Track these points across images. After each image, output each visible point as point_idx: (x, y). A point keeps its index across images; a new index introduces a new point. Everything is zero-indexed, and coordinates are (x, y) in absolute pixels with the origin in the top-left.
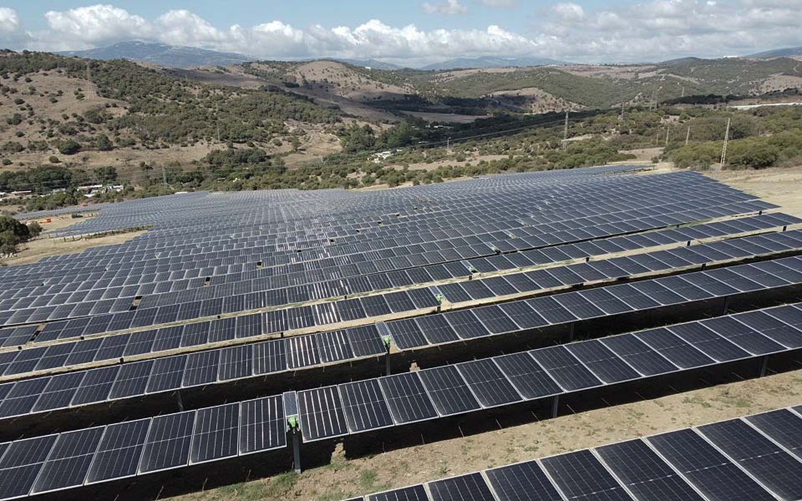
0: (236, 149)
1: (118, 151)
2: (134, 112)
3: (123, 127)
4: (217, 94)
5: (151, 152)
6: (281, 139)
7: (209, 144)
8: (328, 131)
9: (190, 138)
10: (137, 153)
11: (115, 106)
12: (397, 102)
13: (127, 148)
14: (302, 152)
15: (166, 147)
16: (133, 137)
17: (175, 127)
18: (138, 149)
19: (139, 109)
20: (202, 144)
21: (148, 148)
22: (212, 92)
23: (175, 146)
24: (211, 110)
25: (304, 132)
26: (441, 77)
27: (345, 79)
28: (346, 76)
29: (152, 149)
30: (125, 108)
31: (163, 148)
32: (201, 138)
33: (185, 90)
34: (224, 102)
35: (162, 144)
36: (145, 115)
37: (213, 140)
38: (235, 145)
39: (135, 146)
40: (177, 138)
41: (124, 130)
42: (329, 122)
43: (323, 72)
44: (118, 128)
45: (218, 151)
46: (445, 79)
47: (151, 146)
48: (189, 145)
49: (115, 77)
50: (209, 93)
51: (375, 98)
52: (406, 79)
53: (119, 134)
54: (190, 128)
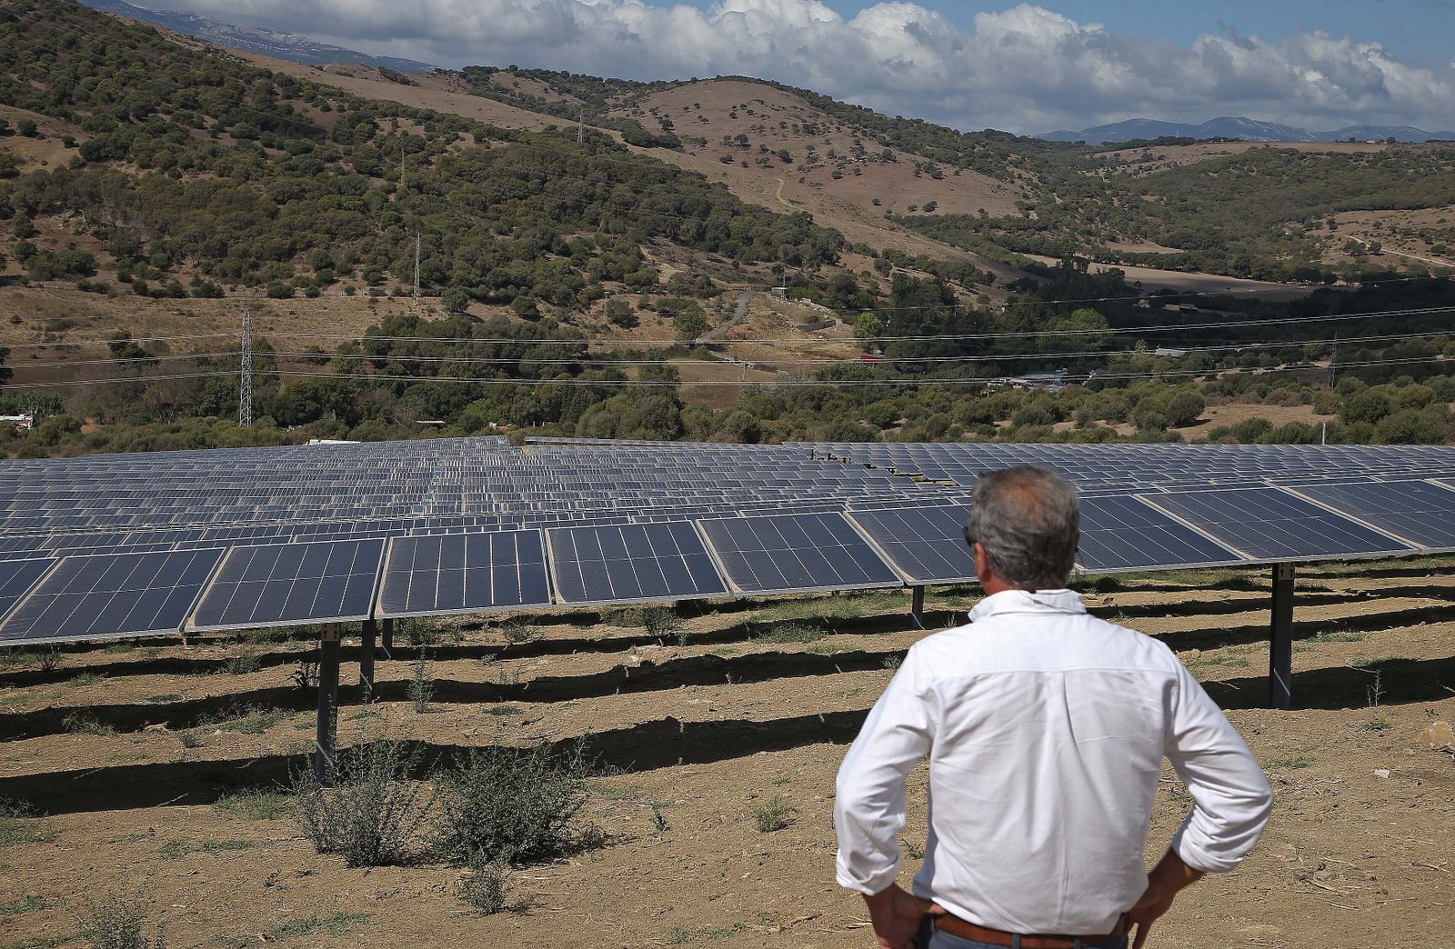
0: (477, 320)
1: (23, 291)
2: (99, 159)
3: (51, 210)
4: (405, 134)
5: (151, 308)
6: (633, 301)
7: (376, 294)
8: (796, 288)
9: (302, 268)
10: (99, 303)
11: (30, 131)
12: (996, 225)
13: (58, 283)
14: (712, 353)
15: (210, 292)
16: (87, 245)
17: (252, 223)
18: (102, 289)
19: (122, 151)
20: (350, 291)
21: (142, 291)
22: (385, 125)
23: (244, 293)
24: (379, 183)
25: (709, 284)
26: (1117, 162)
27: (809, 140)
28: (810, 130)
29: (157, 295)
30: (70, 143)
31: (198, 295)
32: (348, 272)
33: (290, 111)
34: (430, 163)
35: (197, 282)
36: (142, 174)
37: (392, 283)
38: (475, 309)
39: (92, 280)
40: (255, 266)
41: (56, 222)
43: (733, 116)
44: (32, 211)
45: (413, 323)
46: (1136, 166)
47: (154, 285)
48: (300, 292)
49: (38, 43)
50: (376, 126)
51: (913, 209)
52: (1013, 157)
53: (32, 233)
54: (309, 233)
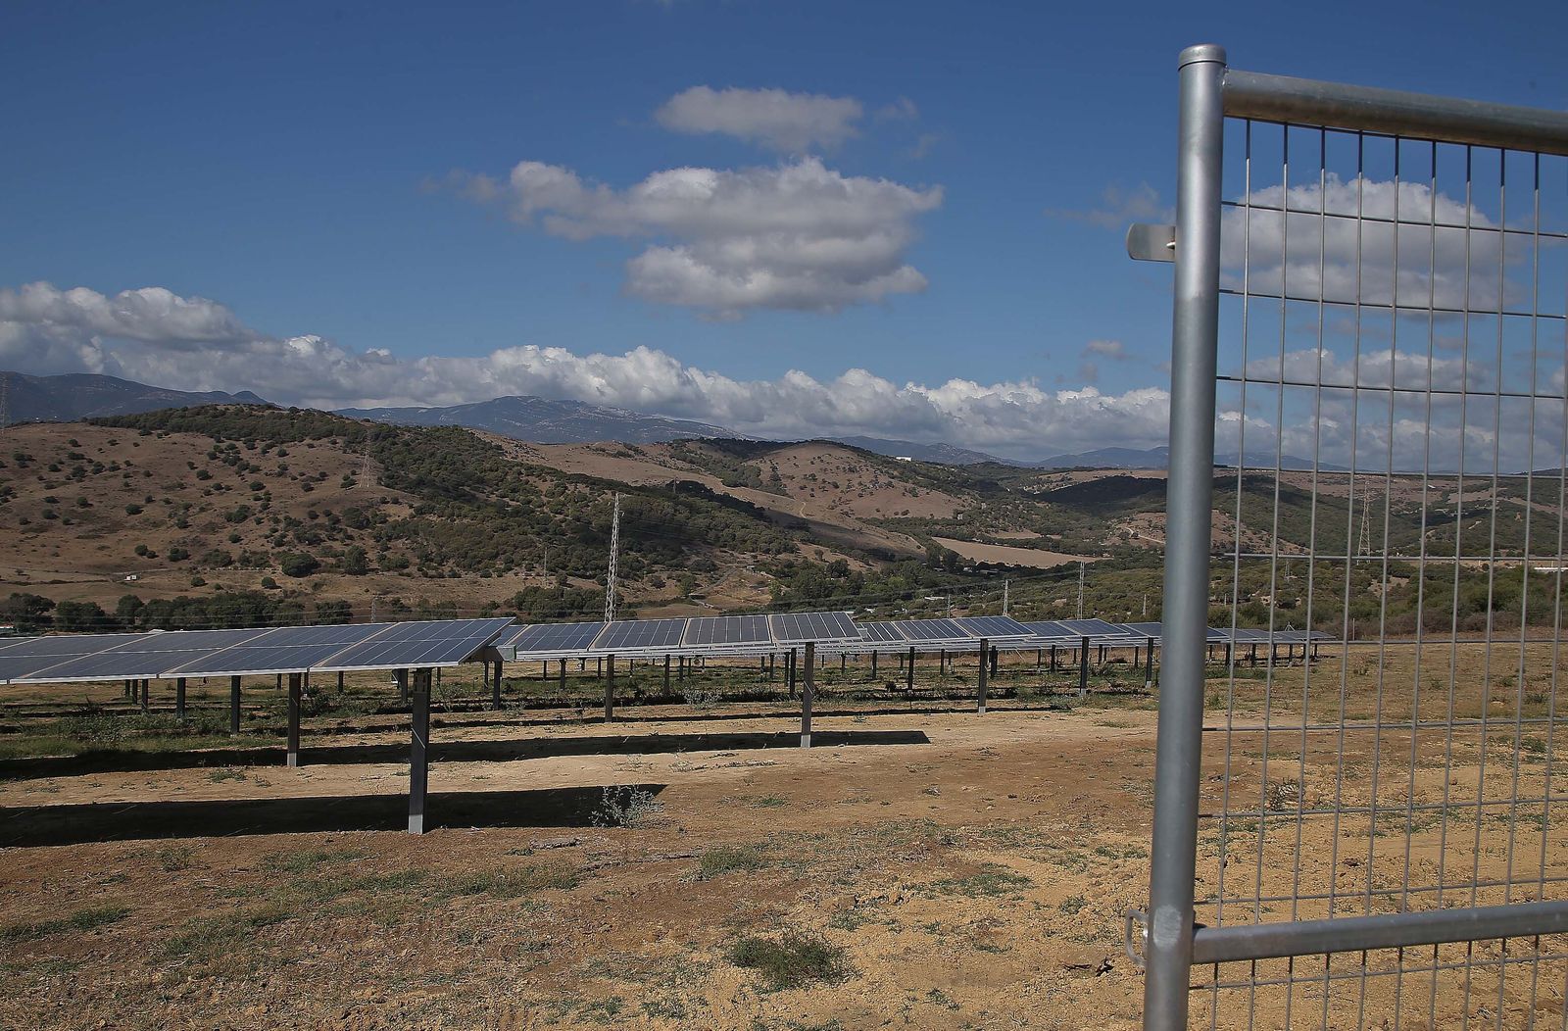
0: (571, 586)
1: (375, 577)
2: (422, 513)
3: (399, 537)
4: (579, 492)
5: (427, 583)
6: (664, 576)
7: (527, 575)
8: (760, 566)
9: (500, 564)
10: (405, 582)
11: (396, 502)
12: (936, 523)
13: (391, 573)
14: (696, 600)
15: (455, 575)
16: (409, 555)
17: (481, 542)
18: (408, 575)
19: (431, 510)
20: (516, 575)
21: (426, 575)
22: (571, 487)
23: (471, 576)
24: (559, 517)
25: (714, 565)
26: (1049, 481)
27: (850, 476)
28: (851, 470)
29: (432, 577)
30: (411, 507)
31: (450, 577)
32: (519, 565)
33: (527, 482)
34: (588, 506)
35: (452, 570)
36: (439, 519)
37: (538, 568)
38: (571, 580)
39: (406, 571)
40: (479, 562)
41: (399, 543)
42: (767, 551)
43: (812, 463)
44: (390, 539)
45: (536, 590)
46: (1055, 484)
47: (434, 572)
48: (494, 575)
49: (416, 456)
50: (566, 488)
51: (896, 514)
53: (388, 549)
54: (505, 547)
